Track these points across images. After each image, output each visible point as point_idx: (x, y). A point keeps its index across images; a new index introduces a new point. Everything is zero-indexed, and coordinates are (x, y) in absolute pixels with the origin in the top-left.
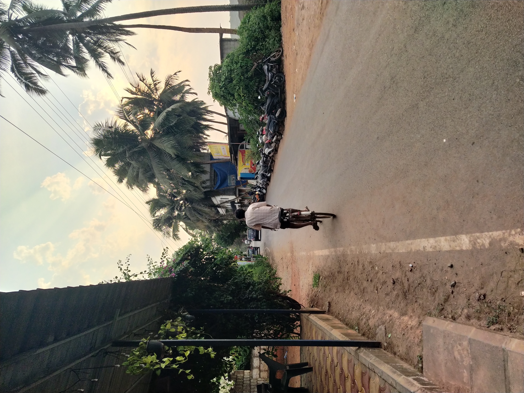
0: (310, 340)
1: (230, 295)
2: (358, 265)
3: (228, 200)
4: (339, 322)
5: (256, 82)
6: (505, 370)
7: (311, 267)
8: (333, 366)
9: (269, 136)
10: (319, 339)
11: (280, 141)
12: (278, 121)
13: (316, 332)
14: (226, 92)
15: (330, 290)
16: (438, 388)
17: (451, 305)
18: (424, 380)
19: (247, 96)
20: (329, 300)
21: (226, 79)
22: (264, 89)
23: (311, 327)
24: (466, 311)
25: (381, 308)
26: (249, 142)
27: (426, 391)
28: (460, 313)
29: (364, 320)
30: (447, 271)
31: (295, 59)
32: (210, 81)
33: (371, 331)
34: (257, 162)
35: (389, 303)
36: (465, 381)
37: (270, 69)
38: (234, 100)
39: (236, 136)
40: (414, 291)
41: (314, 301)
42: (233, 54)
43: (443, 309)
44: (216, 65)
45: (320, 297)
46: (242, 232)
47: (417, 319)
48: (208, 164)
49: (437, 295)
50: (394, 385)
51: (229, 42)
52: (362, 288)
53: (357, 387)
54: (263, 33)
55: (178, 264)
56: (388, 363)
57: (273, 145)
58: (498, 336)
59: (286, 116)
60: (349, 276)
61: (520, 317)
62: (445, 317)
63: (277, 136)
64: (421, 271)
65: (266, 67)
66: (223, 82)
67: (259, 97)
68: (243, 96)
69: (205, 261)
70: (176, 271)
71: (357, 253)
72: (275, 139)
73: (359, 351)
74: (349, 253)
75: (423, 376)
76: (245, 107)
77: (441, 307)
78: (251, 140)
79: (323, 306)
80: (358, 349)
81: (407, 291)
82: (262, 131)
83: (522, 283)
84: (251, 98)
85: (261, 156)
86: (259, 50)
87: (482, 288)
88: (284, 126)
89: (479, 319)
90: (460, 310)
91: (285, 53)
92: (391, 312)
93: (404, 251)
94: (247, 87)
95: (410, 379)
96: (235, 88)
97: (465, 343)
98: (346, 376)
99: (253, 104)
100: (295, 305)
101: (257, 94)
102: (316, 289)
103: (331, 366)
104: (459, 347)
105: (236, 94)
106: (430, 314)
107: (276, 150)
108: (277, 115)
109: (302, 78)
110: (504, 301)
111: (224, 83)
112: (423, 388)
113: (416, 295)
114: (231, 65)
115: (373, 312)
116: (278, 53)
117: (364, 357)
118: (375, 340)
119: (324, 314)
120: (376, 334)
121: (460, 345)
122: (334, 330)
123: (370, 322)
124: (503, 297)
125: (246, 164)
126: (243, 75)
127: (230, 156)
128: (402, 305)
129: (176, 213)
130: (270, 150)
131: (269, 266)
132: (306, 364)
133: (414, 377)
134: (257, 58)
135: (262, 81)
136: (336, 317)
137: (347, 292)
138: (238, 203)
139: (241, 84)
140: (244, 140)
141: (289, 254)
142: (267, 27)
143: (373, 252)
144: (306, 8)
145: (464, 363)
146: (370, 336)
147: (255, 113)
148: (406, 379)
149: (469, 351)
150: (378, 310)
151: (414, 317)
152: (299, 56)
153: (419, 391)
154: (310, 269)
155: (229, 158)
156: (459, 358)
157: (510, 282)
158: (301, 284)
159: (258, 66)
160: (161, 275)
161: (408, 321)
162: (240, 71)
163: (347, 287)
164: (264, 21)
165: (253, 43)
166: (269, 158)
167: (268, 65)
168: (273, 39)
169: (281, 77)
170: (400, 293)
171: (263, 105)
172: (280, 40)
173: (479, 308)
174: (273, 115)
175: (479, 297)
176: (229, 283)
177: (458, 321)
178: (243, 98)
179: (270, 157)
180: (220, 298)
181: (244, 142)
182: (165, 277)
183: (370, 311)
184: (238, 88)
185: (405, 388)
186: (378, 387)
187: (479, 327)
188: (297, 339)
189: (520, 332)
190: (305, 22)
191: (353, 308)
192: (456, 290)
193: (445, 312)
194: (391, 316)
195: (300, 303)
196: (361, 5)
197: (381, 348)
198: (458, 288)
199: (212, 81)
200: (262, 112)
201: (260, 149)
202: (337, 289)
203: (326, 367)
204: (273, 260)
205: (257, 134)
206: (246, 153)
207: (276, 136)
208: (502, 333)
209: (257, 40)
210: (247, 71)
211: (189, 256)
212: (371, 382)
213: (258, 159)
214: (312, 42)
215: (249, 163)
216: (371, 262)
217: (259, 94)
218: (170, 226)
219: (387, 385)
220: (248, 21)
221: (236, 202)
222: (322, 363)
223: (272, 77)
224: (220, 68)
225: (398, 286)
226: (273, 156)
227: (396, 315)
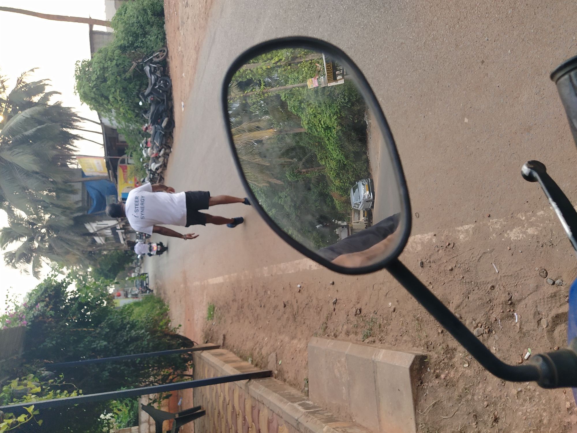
0: (203, 379)
1: (104, 340)
2: (252, 290)
3: (107, 226)
4: (233, 355)
5: (137, 85)
6: (375, 381)
7: (205, 297)
8: (225, 405)
9: (155, 150)
10: (212, 377)
11: (168, 155)
12: (165, 132)
13: (208, 371)
14: (98, 93)
15: (225, 321)
16: (321, 410)
17: (333, 322)
18: (309, 404)
19: (126, 100)
20: (224, 332)
21: (98, 78)
22: (146, 94)
23: (203, 366)
24: (345, 327)
25: (274, 334)
26: (131, 156)
27: (309, 415)
28: (340, 330)
29: (258, 349)
30: (329, 289)
31: (182, 61)
32: (76, 79)
33: (263, 360)
34: (142, 180)
35: (280, 328)
36: (344, 398)
37: (153, 71)
38: (109, 104)
39: (114, 148)
40: (303, 312)
41: (208, 336)
42: (106, 50)
43: (326, 327)
44: (85, 61)
45: (215, 330)
46: (128, 263)
47: (305, 341)
48: (79, 182)
49: (322, 313)
50: (281, 415)
51: (101, 36)
52: (256, 315)
53: (248, 425)
54: (143, 29)
55: (31, 308)
56: (276, 392)
57: (161, 160)
58: (370, 349)
59: (174, 126)
60: (244, 304)
61: (388, 328)
62: (328, 336)
63: (165, 150)
64: (308, 291)
65: (147, 69)
66: (93, 81)
67: (141, 103)
68: (120, 100)
69: (69, 303)
70: (28, 317)
71: (251, 277)
72: (162, 152)
73: (249, 384)
74: (243, 278)
75: (308, 400)
76: (124, 114)
77: (325, 325)
78: (134, 154)
79: (217, 341)
80: (248, 382)
81: (296, 313)
82: (147, 143)
83: (389, 294)
84: (130, 103)
85: (147, 172)
86: (139, 48)
87: (358, 303)
88: (173, 138)
89: (356, 333)
90: (341, 327)
91: (170, 54)
92: (281, 337)
93: (293, 271)
94: (125, 90)
95: (296, 405)
96: (110, 91)
97: (343, 360)
98: (238, 414)
99: (134, 111)
100: (187, 343)
101: (138, 99)
102: (210, 321)
103: (223, 405)
104: (339, 365)
105: (111, 97)
106: (316, 334)
107: (164, 166)
108: (164, 124)
109: (190, 85)
110: (376, 313)
111: (95, 83)
112: (307, 412)
113: (304, 316)
114: (104, 62)
115: (266, 339)
116: (161, 54)
117: (254, 389)
118: (267, 369)
119: (218, 348)
120: (268, 363)
121: (339, 362)
122: (226, 365)
123: (263, 350)
124: (375, 310)
125: (129, 182)
126: (120, 76)
127: (107, 172)
128: (293, 328)
129: (36, 244)
130: (157, 165)
131: (160, 302)
132: (199, 408)
133: (300, 402)
134: (136, 57)
135: (144, 84)
136: (231, 350)
137: (242, 321)
138: (121, 229)
139: (117, 87)
140: (126, 154)
141: (182, 286)
142: (149, 23)
143: (266, 275)
144: (190, 6)
145: (343, 380)
146: (263, 366)
147: (137, 122)
148: (292, 406)
149: (347, 367)
150: (271, 337)
151: (302, 339)
152: (185, 59)
153: (303, 416)
154: (205, 300)
155: (107, 174)
156: (338, 375)
157: (380, 294)
158: (196, 317)
159: (137, 66)
160: (7, 325)
161: (297, 344)
162: (115, 70)
163: (242, 315)
164: (144, 15)
165: (131, 38)
166: (156, 175)
167: (150, 67)
168: (156, 37)
169: (166, 81)
170: (291, 316)
171: (146, 112)
172: (164, 39)
173: (356, 323)
174: (159, 124)
175: (356, 312)
176: (102, 325)
177: (339, 338)
178: (120, 103)
179: (158, 174)
180: (91, 345)
181: (125, 156)
182: (13, 327)
183: (263, 339)
184: (113, 90)
185: (290, 416)
186: (267, 419)
187: (355, 342)
188: (190, 381)
189: (388, 342)
190: (189, 20)
191: (247, 338)
192: (337, 307)
193: (328, 331)
194: (282, 341)
195: (192, 340)
196: (244, 9)
197: (272, 376)
198: (339, 305)
199: (80, 80)
200: (145, 121)
201: (144, 165)
202: (232, 320)
203: (218, 407)
204: (165, 294)
205: (140, 146)
206: (129, 169)
207: (163, 150)
208: (374, 345)
209: (136, 36)
210: (125, 72)
211: (46, 297)
212: (261, 414)
213: (143, 176)
214: (198, 44)
215: (133, 180)
216: (263, 286)
217: (140, 100)
218: (28, 261)
219: (275, 415)
220: (124, 13)
221: (118, 228)
222: (214, 404)
223: (156, 80)
224: (90, 64)
225: (288, 310)
226: (161, 172)
227: (287, 339)
